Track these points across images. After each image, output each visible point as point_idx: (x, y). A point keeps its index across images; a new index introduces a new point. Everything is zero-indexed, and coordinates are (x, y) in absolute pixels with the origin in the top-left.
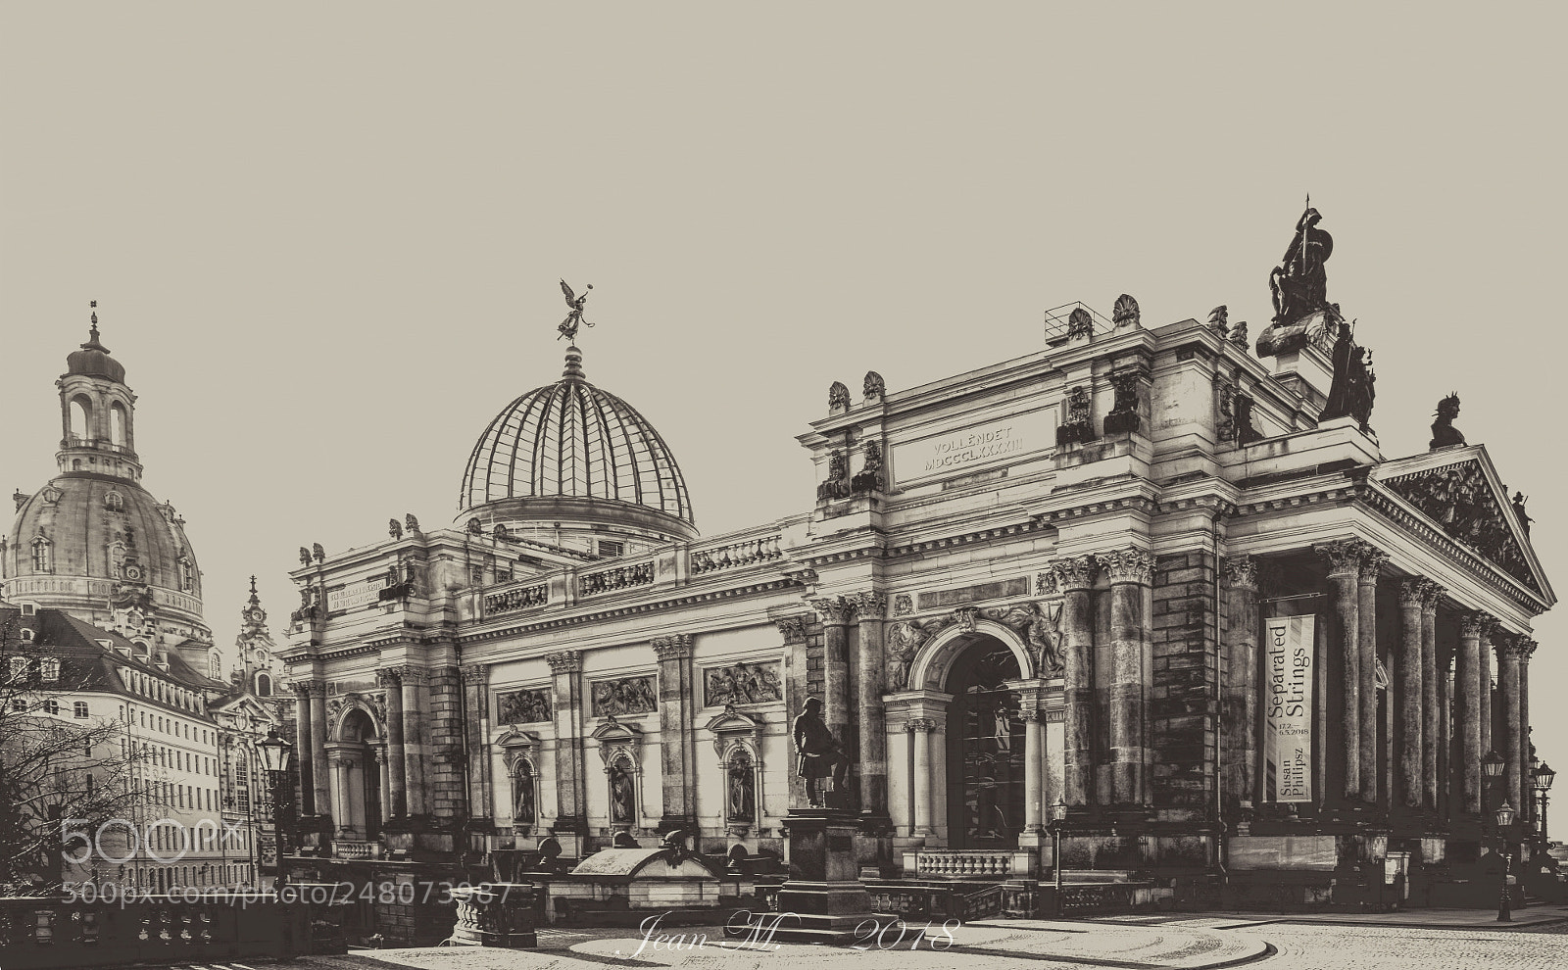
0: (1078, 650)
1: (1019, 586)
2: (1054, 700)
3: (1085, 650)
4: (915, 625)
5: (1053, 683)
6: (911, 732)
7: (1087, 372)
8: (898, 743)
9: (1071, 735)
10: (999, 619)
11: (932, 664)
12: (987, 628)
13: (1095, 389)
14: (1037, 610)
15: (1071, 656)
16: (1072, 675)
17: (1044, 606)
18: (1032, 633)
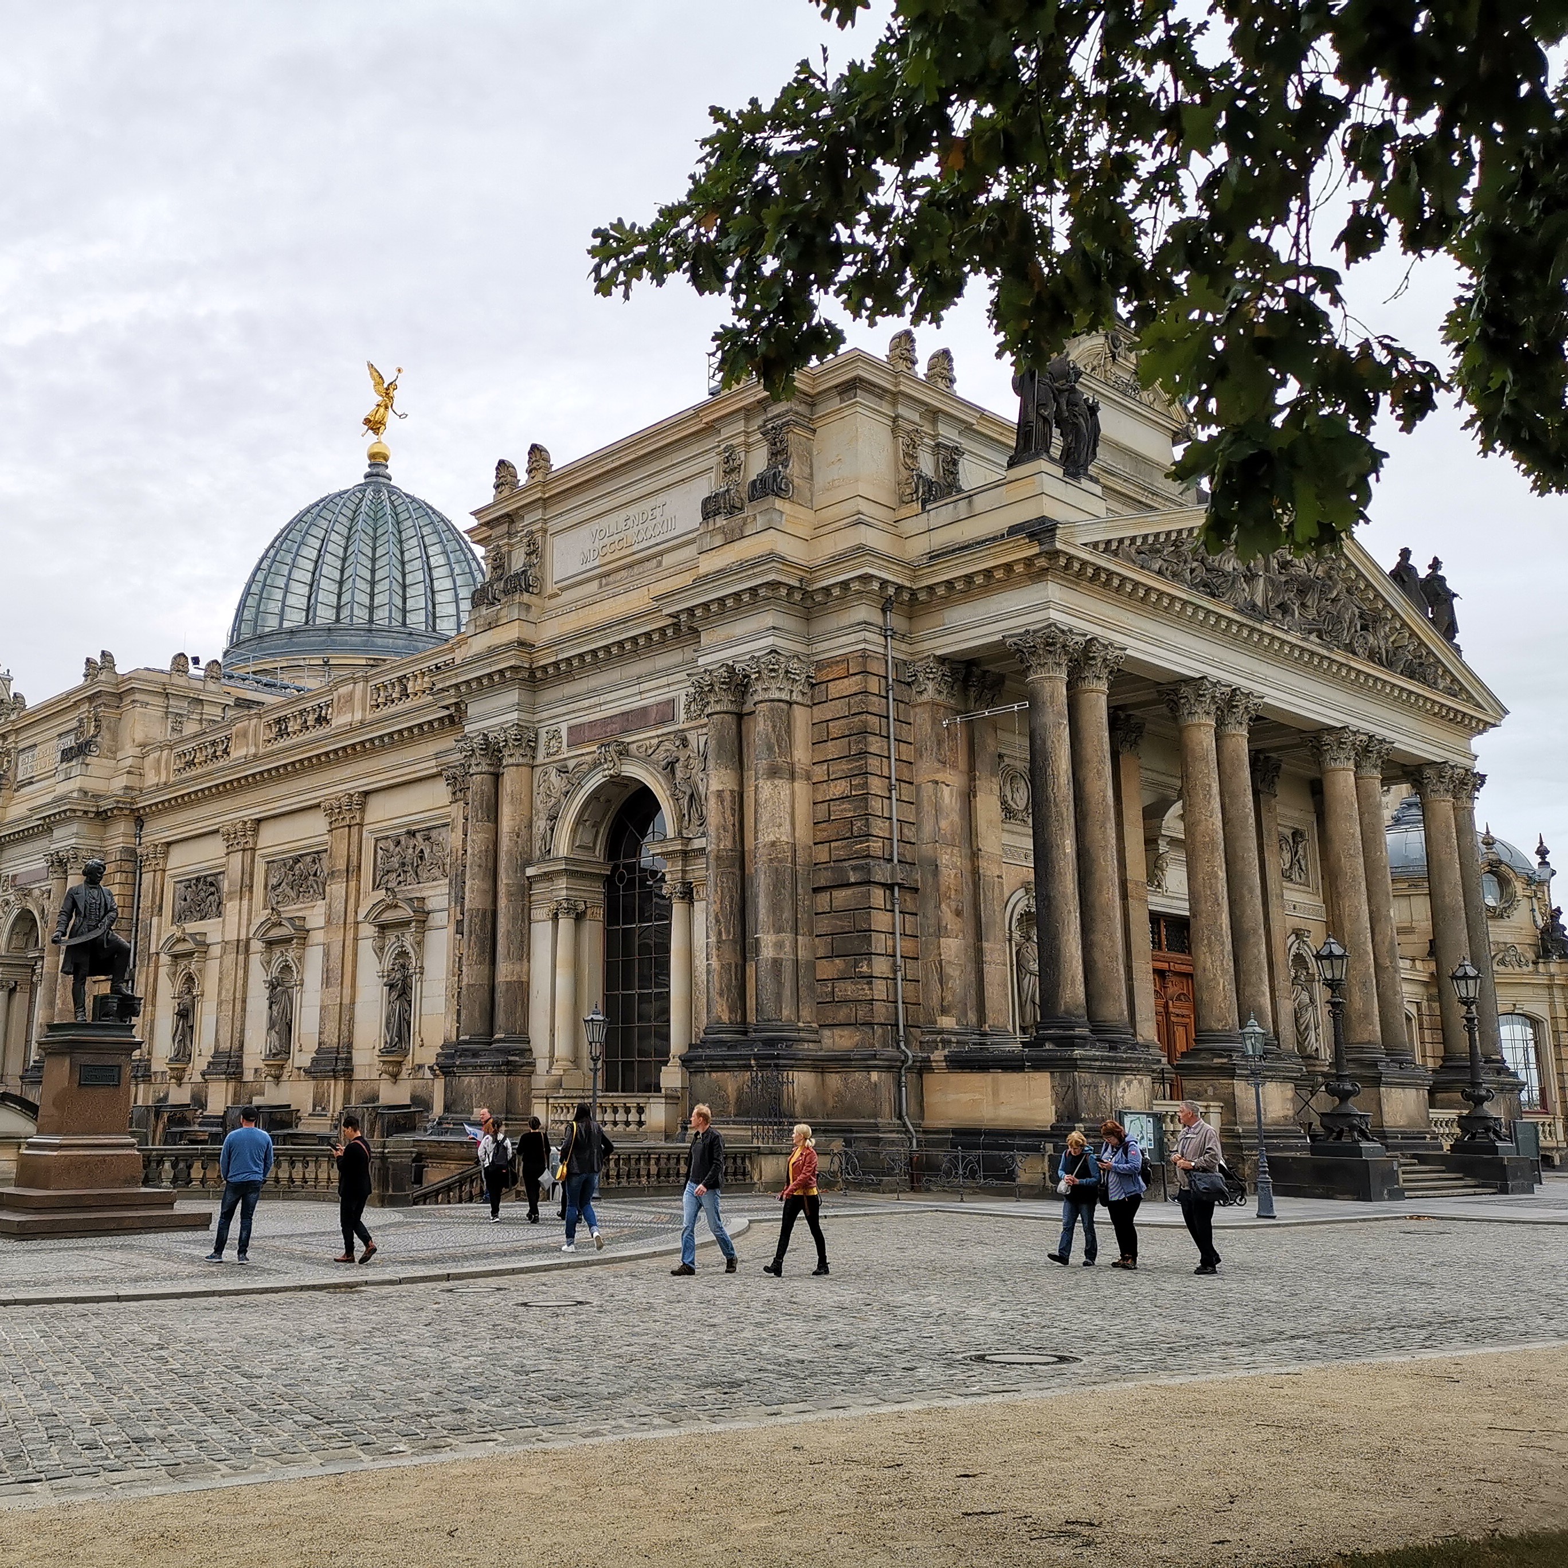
0: (720, 794)
1: (665, 713)
2: (698, 869)
3: (727, 795)
4: (563, 771)
5: (697, 844)
6: (555, 918)
7: (740, 426)
8: (541, 933)
9: (712, 918)
10: (646, 759)
11: (579, 821)
12: (633, 770)
13: (748, 445)
14: (685, 743)
15: (712, 801)
16: (712, 831)
17: (692, 736)
18: (679, 774)
